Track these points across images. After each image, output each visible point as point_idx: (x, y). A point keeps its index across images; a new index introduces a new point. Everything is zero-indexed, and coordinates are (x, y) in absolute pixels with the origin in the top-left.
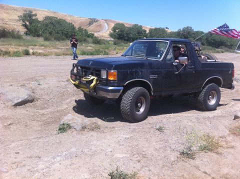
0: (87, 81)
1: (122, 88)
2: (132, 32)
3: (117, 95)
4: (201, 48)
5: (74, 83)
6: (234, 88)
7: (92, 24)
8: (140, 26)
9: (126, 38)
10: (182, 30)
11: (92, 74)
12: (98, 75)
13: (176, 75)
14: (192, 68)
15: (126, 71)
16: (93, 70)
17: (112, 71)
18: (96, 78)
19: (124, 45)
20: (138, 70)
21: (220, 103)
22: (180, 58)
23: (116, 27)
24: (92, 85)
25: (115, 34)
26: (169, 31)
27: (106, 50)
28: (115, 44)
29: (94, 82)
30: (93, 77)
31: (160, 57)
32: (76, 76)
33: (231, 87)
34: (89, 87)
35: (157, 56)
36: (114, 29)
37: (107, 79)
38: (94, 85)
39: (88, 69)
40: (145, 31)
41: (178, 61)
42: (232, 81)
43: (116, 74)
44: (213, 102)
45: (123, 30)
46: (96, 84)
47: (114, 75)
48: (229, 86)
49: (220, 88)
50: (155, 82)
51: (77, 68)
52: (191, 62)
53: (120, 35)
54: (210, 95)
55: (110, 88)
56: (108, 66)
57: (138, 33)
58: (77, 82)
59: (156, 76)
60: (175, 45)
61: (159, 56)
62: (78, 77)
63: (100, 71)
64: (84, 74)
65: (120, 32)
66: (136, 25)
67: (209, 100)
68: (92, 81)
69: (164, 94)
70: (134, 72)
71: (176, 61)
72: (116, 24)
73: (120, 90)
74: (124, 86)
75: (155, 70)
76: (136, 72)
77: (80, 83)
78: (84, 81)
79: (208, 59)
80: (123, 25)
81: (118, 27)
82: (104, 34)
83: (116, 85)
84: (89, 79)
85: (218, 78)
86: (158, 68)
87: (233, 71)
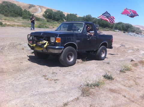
0: (42, 44)
1: (63, 47)
2: (57, 15)
3: (61, 51)
4: (99, 28)
6: (112, 48)
7: (31, 8)
8: (62, 12)
9: (53, 18)
10: (85, 16)
11: (45, 40)
13: (88, 40)
14: (95, 37)
15: (65, 38)
17: (58, 38)
18: (48, 42)
19: (53, 22)
20: (71, 37)
21: (106, 57)
22: (90, 32)
23: (47, 11)
24: (45, 46)
25: (46, 15)
26: (78, 16)
27: (45, 25)
28: (48, 21)
29: (47, 44)
30: (45, 42)
32: (33, 41)
33: (111, 48)
34: (43, 47)
36: (46, 12)
37: (55, 42)
40: (64, 15)
41: (89, 33)
42: (112, 44)
43: (60, 39)
45: (51, 13)
46: (48, 45)
49: (107, 49)
53: (49, 16)
54: (102, 52)
55: (57, 47)
57: (61, 16)
58: (34, 45)
59: (79, 41)
61: (79, 30)
63: (50, 38)
65: (49, 15)
66: (59, 11)
68: (45, 44)
70: (69, 38)
71: (88, 33)
72: (47, 10)
80: (52, 10)
81: (48, 11)
82: (38, 15)
83: (60, 45)
84: (43, 42)
85: (106, 43)
86: (80, 37)
87: (112, 39)
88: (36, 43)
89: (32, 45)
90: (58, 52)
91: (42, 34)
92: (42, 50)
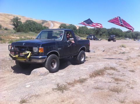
0: (25, 55)
11: (28, 50)
15: (48, 47)
16: (28, 48)
17: (40, 48)
18: (30, 52)
20: (53, 46)
24: (28, 56)
29: (30, 55)
30: (28, 52)
34: (26, 58)
37: (38, 52)
43: (43, 49)
47: (42, 50)
55: (40, 57)
56: (37, 45)
58: (17, 56)
59: (61, 48)
62: (17, 53)
63: (32, 48)
68: (28, 54)
73: (45, 58)
74: (47, 55)
77: (20, 56)
78: (22, 54)
83: (43, 55)
84: (26, 53)
88: (19, 54)
89: (14, 56)
90: (41, 62)
91: (23, 44)
92: (25, 60)
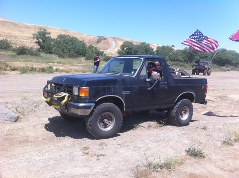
0: (58, 98)
1: (94, 104)
3: (89, 111)
5: (45, 100)
6: (206, 103)
11: (64, 91)
12: (70, 92)
13: (149, 90)
14: (165, 84)
15: (98, 87)
16: (65, 87)
17: (84, 88)
18: (68, 95)
20: (111, 86)
24: (64, 102)
29: (66, 99)
30: (64, 94)
31: (134, 74)
32: (48, 93)
34: (60, 104)
35: (131, 73)
37: (78, 96)
38: (65, 102)
39: (61, 85)
42: (205, 96)
43: (88, 90)
44: (185, 117)
46: (68, 100)
47: (86, 92)
48: (202, 101)
49: (193, 103)
50: (127, 98)
51: (51, 85)
52: (164, 79)
54: (182, 111)
55: (81, 105)
56: (80, 82)
58: (48, 99)
59: (129, 92)
60: (150, 62)
61: (133, 72)
62: (50, 94)
63: (72, 88)
64: (57, 91)
67: (182, 115)
68: (63, 98)
69: (136, 109)
70: (106, 88)
73: (91, 107)
74: (95, 103)
75: (128, 86)
76: (109, 88)
77: (52, 99)
78: (55, 98)
79: (183, 74)
83: (87, 101)
84: (60, 96)
85: (191, 94)
86: (131, 85)
87: (206, 86)
90: (82, 114)
91: (64, 80)
